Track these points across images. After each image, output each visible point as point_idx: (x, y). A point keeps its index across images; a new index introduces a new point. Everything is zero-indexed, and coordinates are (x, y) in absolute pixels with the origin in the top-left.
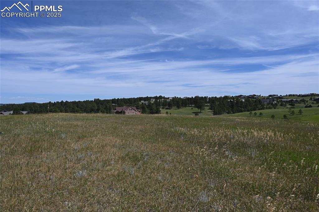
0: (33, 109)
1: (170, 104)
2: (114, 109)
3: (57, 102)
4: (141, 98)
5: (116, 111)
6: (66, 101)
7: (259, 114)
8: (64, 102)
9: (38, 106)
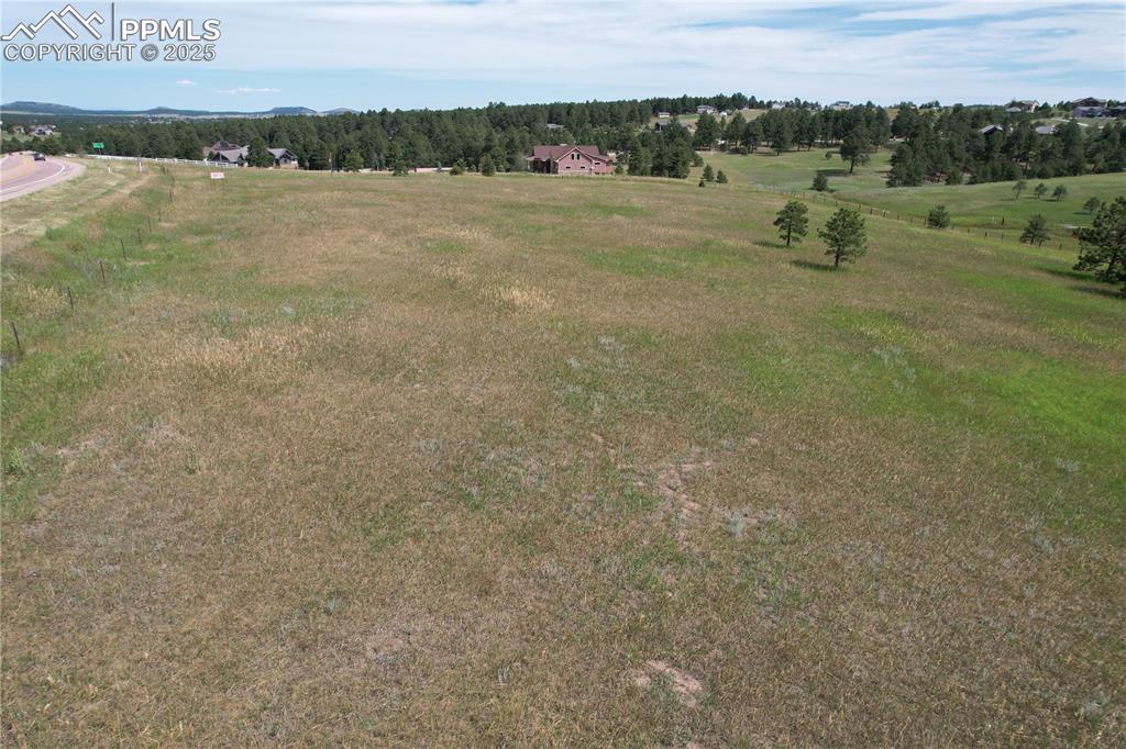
0: (301, 136)
1: (751, 135)
2: (526, 152)
3: (370, 111)
4: (661, 101)
5: (532, 159)
6: (398, 111)
7: (1052, 192)
8: (393, 111)
9: (313, 127)
